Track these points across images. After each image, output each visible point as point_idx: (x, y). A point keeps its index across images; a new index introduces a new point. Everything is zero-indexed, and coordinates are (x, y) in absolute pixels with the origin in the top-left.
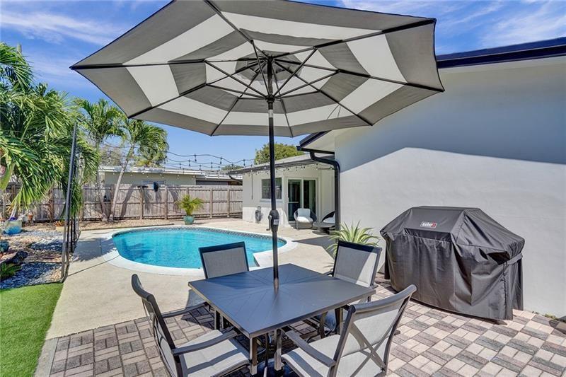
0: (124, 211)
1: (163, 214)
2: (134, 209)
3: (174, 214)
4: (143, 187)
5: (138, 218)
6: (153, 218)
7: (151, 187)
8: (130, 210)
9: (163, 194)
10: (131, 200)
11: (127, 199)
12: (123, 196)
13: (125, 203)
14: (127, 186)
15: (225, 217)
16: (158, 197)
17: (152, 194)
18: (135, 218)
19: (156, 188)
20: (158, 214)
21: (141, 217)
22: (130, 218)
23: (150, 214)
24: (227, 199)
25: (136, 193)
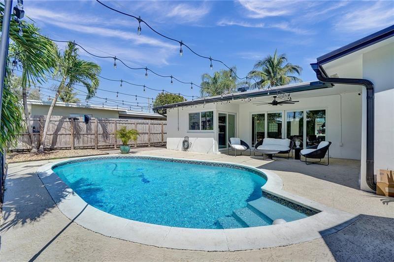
0: (54, 142)
1: (93, 144)
2: (65, 139)
3: (104, 144)
4: (74, 119)
5: (70, 148)
6: (84, 148)
7: (82, 119)
8: (60, 141)
9: (93, 126)
10: (62, 131)
11: (58, 130)
12: (53, 127)
13: (56, 134)
14: (58, 118)
15: (147, 146)
16: (89, 129)
17: (83, 125)
18: (66, 149)
19: (87, 120)
20: (89, 144)
21: (72, 148)
22: (61, 149)
23: (81, 145)
24: (147, 131)
25: (67, 125)
